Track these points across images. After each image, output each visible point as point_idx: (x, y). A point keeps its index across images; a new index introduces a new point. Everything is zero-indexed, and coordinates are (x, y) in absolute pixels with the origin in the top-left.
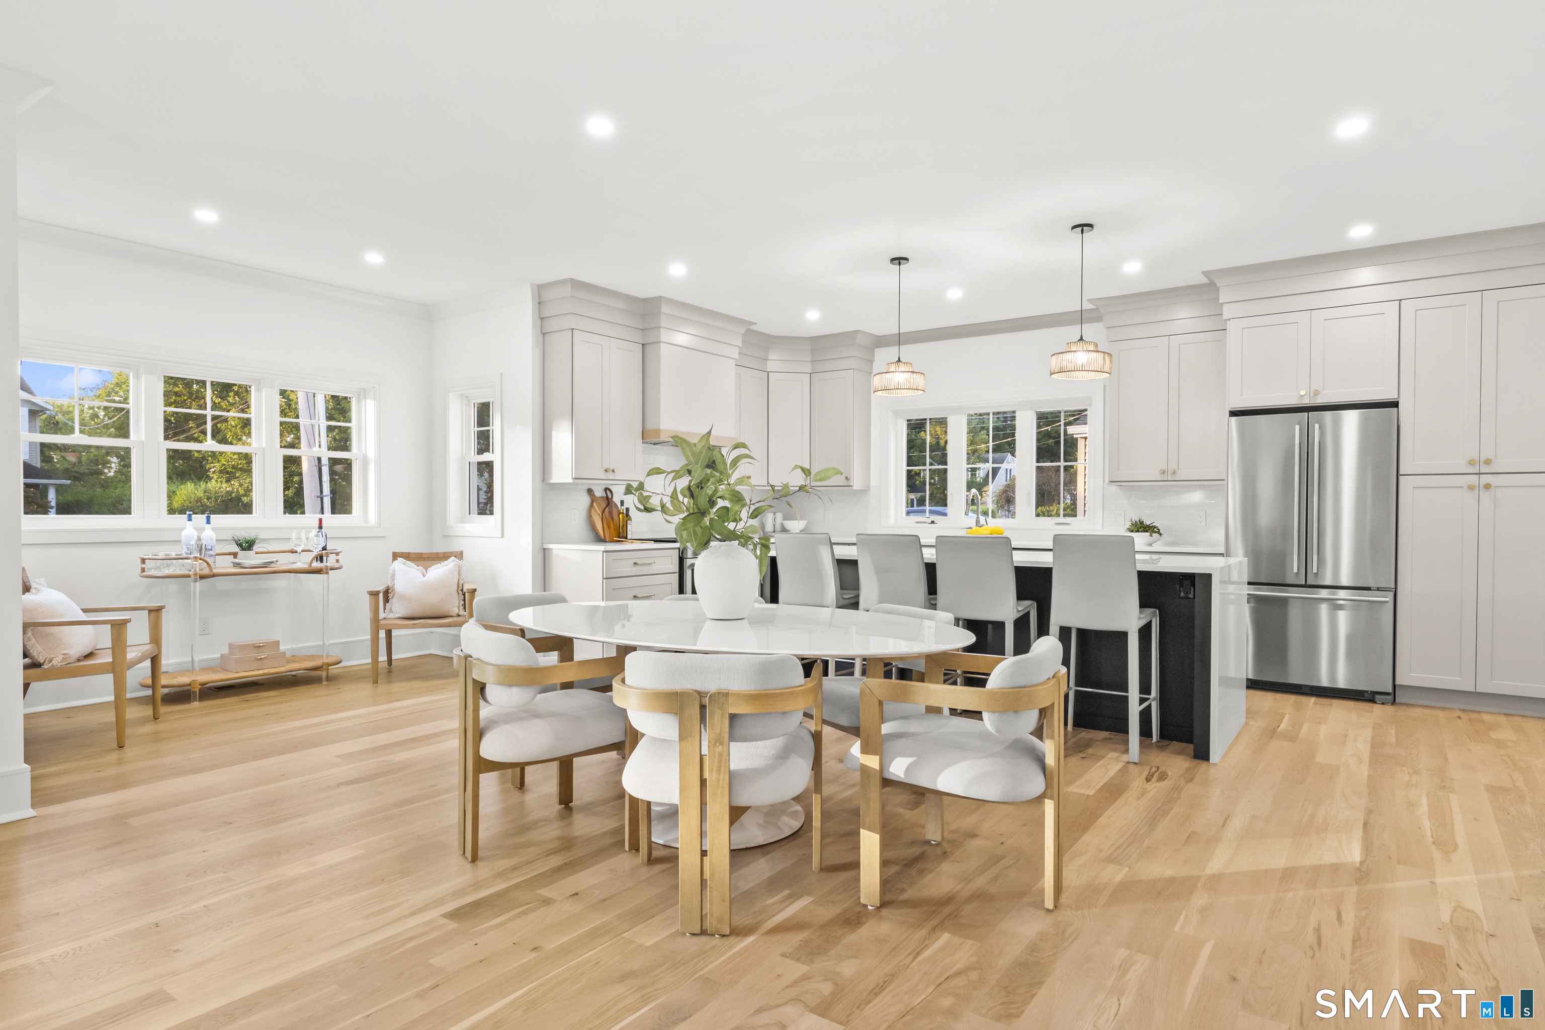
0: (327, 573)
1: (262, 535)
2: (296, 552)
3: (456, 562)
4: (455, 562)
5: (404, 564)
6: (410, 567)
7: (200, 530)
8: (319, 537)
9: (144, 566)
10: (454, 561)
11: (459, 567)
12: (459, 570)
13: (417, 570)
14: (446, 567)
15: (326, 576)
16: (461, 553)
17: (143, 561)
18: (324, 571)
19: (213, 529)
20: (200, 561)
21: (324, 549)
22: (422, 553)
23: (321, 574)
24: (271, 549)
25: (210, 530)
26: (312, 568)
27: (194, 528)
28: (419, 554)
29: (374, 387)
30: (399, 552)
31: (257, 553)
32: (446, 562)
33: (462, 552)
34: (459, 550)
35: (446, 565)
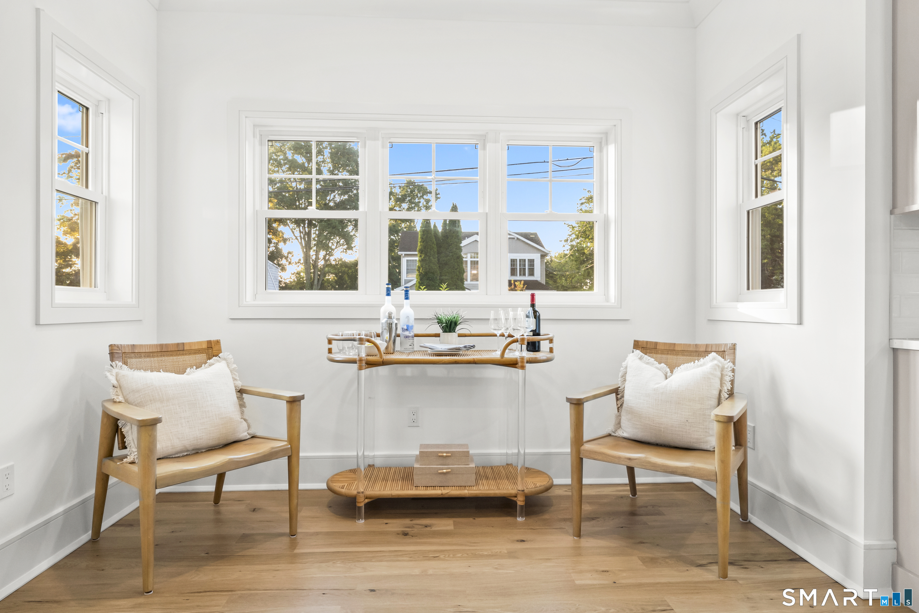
0: (523, 367)
1: (464, 314)
2: (496, 336)
3: (719, 361)
4: (715, 362)
5: (641, 359)
6: (648, 363)
7: (399, 307)
8: (530, 318)
9: (330, 346)
10: (714, 359)
11: (722, 371)
12: (722, 375)
13: (657, 368)
14: (700, 368)
15: (520, 371)
16: (734, 347)
17: (330, 342)
18: (520, 364)
19: (412, 306)
20: (367, 344)
21: (536, 333)
22: (675, 344)
23: (516, 368)
24: (473, 332)
25: (409, 307)
26: (504, 359)
27: (393, 305)
28: (671, 344)
29: (615, 126)
30: (643, 341)
31: (460, 336)
32: (702, 360)
33: (735, 345)
34: (730, 341)
35: (701, 366)
